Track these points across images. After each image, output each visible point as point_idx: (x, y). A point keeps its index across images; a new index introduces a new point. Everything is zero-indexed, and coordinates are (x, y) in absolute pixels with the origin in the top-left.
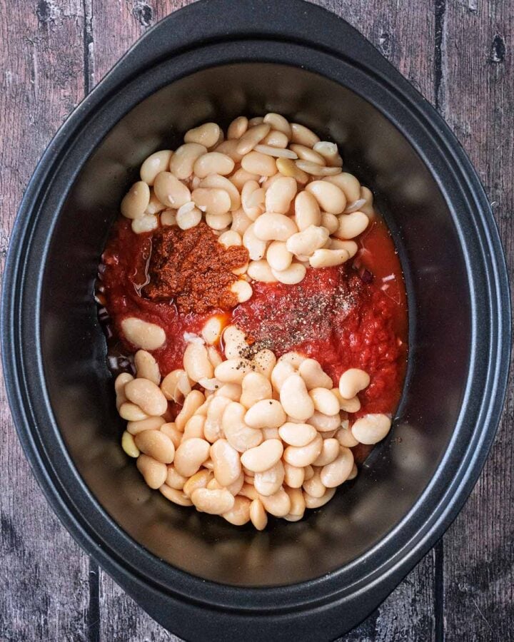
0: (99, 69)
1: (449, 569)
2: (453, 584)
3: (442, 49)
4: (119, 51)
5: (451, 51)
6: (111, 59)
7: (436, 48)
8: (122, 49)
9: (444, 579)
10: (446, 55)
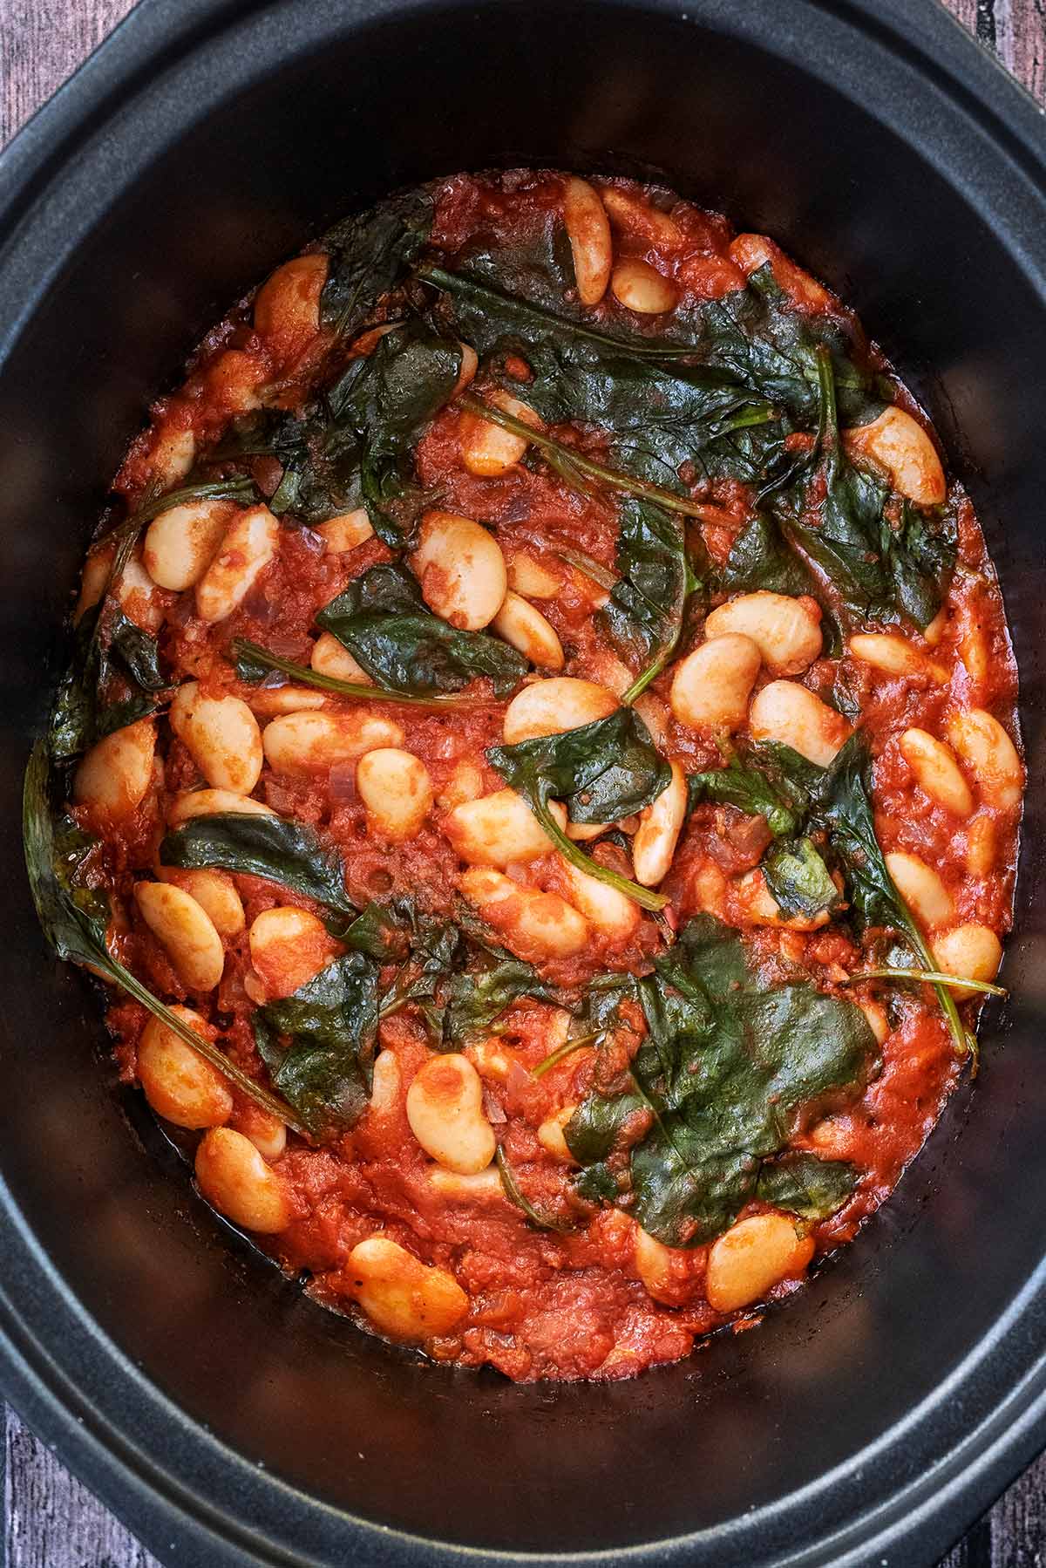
0: (14, 70)
1: (1009, 1512)
2: (1020, 1553)
3: (997, 17)
4: (70, 19)
5: (1022, 19)
6: (47, 43)
7: (980, 13)
8: (79, 14)
9: (994, 1541)
10: (1009, 33)
